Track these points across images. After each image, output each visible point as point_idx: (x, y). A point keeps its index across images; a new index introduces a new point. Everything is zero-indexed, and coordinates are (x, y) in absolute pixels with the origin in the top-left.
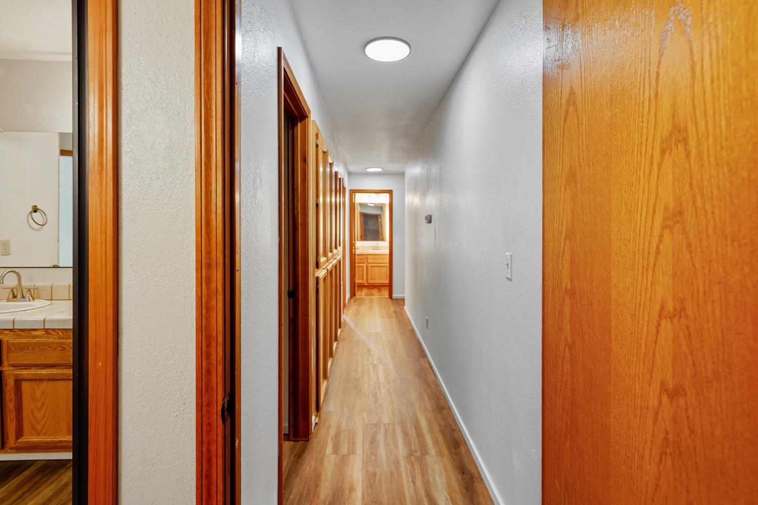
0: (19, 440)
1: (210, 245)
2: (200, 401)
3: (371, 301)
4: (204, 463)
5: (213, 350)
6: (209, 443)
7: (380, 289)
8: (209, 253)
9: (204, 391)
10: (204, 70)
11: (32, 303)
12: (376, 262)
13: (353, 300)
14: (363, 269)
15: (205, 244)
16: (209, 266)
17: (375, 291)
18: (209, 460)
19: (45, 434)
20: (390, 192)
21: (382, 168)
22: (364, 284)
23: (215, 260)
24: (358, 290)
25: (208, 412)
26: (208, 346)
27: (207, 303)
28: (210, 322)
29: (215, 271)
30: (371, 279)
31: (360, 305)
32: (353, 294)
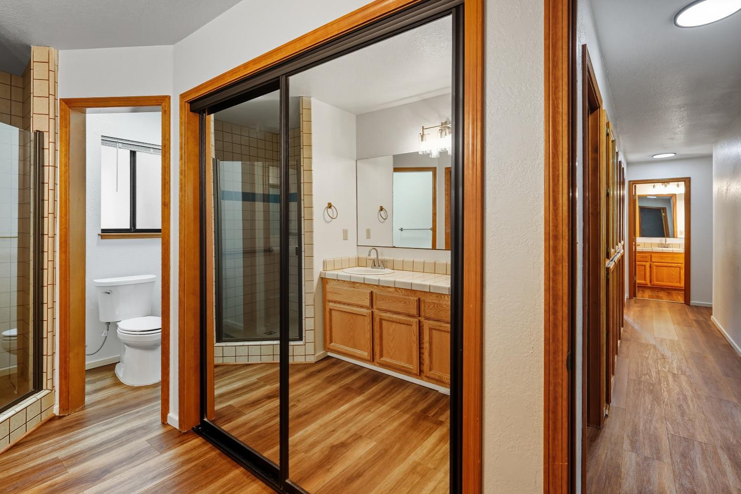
0: (381, 359)
1: (557, 220)
2: (548, 348)
3: (659, 305)
4: (551, 400)
5: (559, 308)
6: (556, 385)
7: (669, 293)
8: (556, 226)
9: (551, 341)
10: (552, 75)
11: (384, 270)
12: (663, 261)
13: (633, 301)
14: (645, 269)
15: (553, 219)
16: (556, 238)
17: (662, 294)
18: (555, 399)
19: (394, 359)
20: (687, 181)
21: (675, 154)
22: (647, 284)
23: (561, 233)
24: (639, 290)
25: (555, 358)
26: (555, 304)
27: (554, 268)
28: (556, 284)
29: (561, 242)
30: (657, 280)
31: (643, 307)
32: (633, 294)
